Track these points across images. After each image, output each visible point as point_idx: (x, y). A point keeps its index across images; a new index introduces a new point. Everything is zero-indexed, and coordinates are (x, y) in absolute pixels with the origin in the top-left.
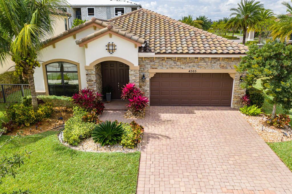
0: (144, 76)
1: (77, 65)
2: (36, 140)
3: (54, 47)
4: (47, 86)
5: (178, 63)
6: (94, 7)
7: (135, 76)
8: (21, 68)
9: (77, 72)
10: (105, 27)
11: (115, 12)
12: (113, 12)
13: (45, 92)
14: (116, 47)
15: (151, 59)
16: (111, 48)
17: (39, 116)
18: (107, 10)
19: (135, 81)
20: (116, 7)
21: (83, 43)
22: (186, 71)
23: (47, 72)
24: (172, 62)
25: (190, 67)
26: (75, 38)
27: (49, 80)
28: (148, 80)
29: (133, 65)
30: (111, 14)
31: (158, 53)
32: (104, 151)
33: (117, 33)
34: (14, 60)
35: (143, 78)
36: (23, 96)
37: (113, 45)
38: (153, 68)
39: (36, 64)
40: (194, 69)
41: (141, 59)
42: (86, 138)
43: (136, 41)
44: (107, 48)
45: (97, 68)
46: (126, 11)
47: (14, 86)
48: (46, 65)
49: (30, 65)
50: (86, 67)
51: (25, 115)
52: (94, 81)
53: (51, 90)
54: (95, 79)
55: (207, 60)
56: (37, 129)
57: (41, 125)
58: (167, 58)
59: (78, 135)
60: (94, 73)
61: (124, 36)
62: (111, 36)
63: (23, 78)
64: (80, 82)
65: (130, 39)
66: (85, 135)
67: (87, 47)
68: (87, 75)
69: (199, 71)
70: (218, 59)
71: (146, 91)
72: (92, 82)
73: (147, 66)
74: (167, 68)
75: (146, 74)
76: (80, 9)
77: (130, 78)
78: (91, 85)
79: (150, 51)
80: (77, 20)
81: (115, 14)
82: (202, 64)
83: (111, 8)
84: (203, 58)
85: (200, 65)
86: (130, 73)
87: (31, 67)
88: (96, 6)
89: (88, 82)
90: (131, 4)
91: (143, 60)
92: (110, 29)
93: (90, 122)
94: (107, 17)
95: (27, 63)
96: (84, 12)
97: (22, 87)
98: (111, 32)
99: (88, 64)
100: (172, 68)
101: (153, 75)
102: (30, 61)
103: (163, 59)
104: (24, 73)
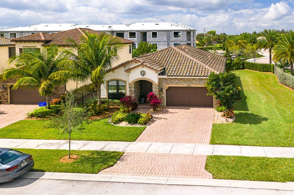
0: (162, 88)
1: (125, 82)
2: (99, 120)
3: (114, 72)
4: (107, 94)
5: (181, 81)
6: (157, 32)
7: (156, 88)
8: (95, 84)
9: (125, 86)
10: (140, 62)
13: (106, 97)
14: (145, 73)
15: (166, 79)
16: (143, 73)
17: (100, 110)
18: (167, 33)
19: (156, 91)
20: (174, 31)
21: (128, 71)
22: (185, 86)
23: (108, 86)
24: (177, 81)
25: (187, 83)
26: (125, 67)
27: (109, 90)
28: (164, 91)
29: (155, 82)
31: (169, 76)
32: (129, 126)
33: (146, 66)
34: (91, 80)
35: (161, 90)
36: (93, 99)
37: (144, 72)
38: (167, 84)
39: (103, 82)
40: (190, 84)
41: (160, 79)
42: (122, 121)
43: (156, 70)
44: (141, 73)
45: (136, 84)
47: (89, 94)
48: (108, 82)
49: (99, 83)
50: (129, 83)
51: (94, 109)
52: (133, 91)
53: (110, 96)
54: (134, 90)
55: (197, 80)
56: (99, 117)
57: (101, 115)
58: (175, 78)
59: (118, 119)
60: (133, 87)
61: (149, 67)
62: (143, 67)
63: (95, 90)
64: (126, 91)
65: (152, 69)
66: (122, 119)
67: (130, 72)
68: (129, 87)
69: (192, 86)
70: (202, 79)
71: (163, 97)
72: (132, 92)
73: (164, 83)
74: (175, 84)
75: (163, 87)
76: (146, 32)
77: (153, 90)
78: (132, 94)
79: (165, 75)
80: (142, 43)
81: (173, 37)
82: (194, 82)
83: (171, 32)
84: (194, 79)
85: (193, 82)
86: (153, 87)
87: (99, 84)
88: (159, 31)
89: (129, 91)
90: (186, 29)
91: (162, 79)
92: (142, 64)
93: (126, 113)
94: (167, 39)
95: (98, 82)
96: (149, 35)
97: (94, 94)
98: (143, 65)
99: (130, 82)
100: (178, 84)
101: (167, 88)
102: (99, 81)
103: (172, 79)
104: (96, 87)
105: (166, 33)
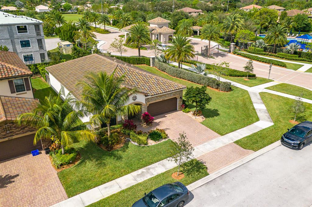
5: (158, 97)
11: (17, 30)
12: (16, 30)
18: (8, 28)
19: (144, 110)
20: (18, 25)
25: (162, 98)
29: (144, 103)
30: (14, 32)
31: (152, 95)
37: (135, 97)
38: (149, 102)
46: (29, 29)
69: (166, 99)
74: (154, 101)
81: (18, 32)
83: (13, 27)
85: (166, 96)
90: (34, 22)
94: (9, 35)
101: (148, 105)
105: (6, 27)
